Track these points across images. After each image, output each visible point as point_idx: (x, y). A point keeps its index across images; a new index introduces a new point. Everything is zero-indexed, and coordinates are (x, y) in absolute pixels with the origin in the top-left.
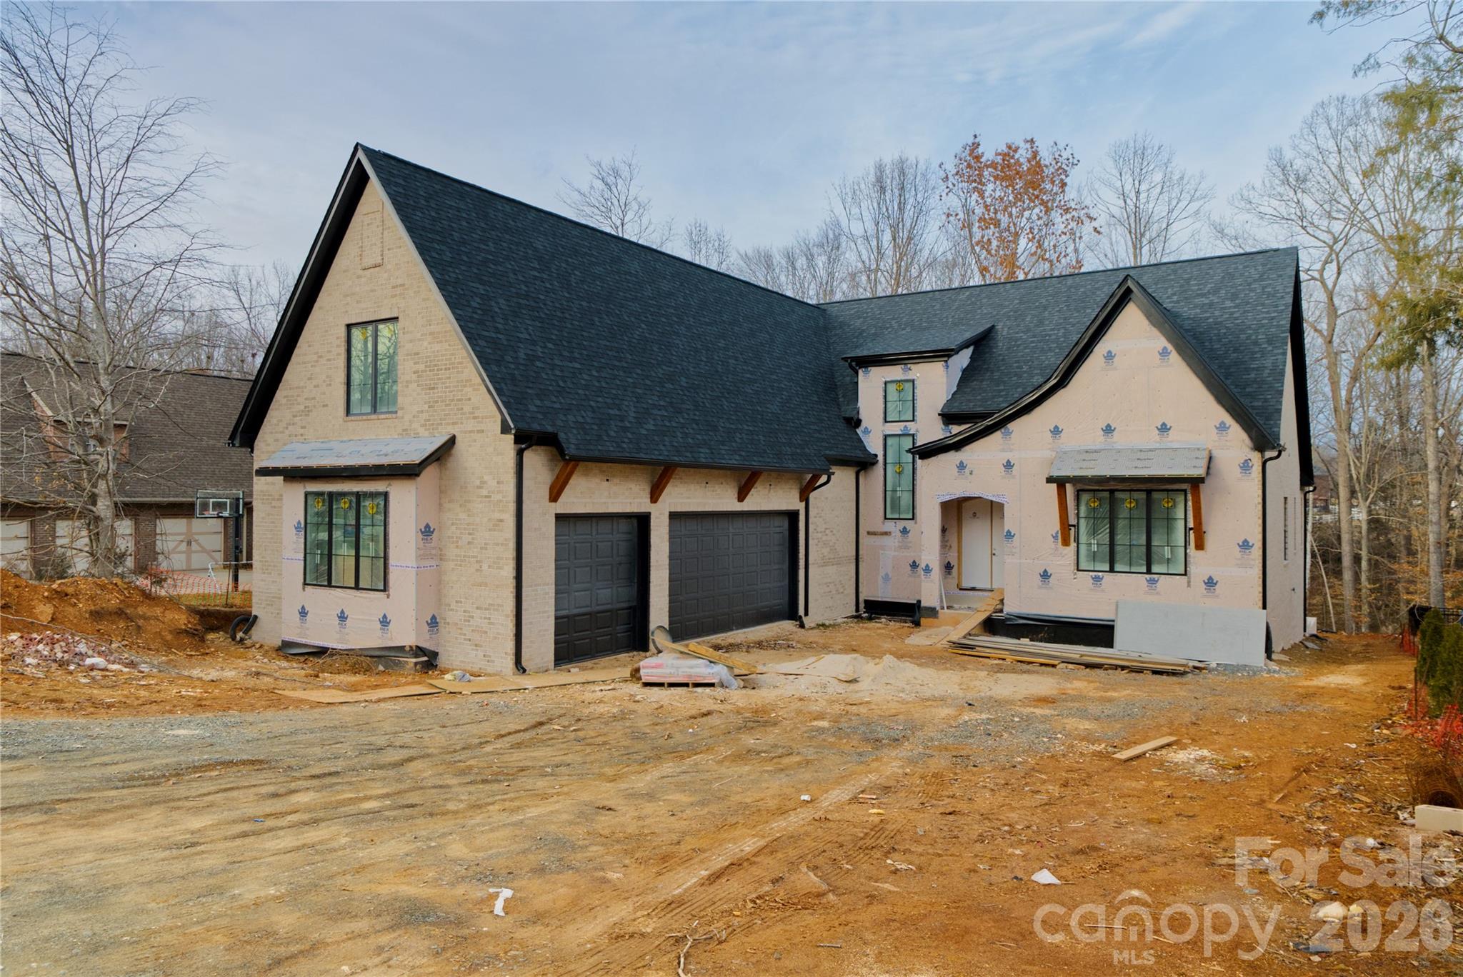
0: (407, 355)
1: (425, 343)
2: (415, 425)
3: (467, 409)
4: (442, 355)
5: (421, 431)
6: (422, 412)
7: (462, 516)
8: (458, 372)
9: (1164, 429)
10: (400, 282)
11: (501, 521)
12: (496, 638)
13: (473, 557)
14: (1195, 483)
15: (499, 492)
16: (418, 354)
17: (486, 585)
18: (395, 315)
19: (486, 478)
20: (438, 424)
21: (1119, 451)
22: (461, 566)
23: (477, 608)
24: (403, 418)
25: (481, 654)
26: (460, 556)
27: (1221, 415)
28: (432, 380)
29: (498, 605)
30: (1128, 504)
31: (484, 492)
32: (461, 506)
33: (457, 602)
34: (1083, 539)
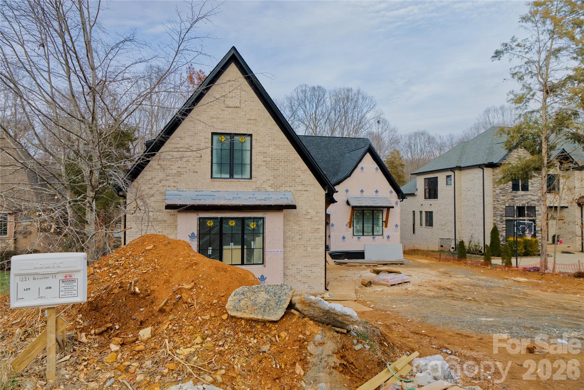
0: (259, 153)
1: (271, 149)
2: (265, 186)
3: (298, 180)
4: (282, 155)
5: (269, 189)
6: (269, 180)
7: (296, 227)
8: (292, 164)
9: (377, 191)
10: (253, 118)
11: (319, 229)
12: (315, 278)
13: (303, 245)
14: (389, 208)
15: (316, 217)
16: (266, 153)
17: (310, 256)
18: (251, 133)
19: (309, 211)
20: (280, 186)
21: (365, 198)
22: (294, 249)
23: (304, 267)
24: (256, 182)
25: (306, 286)
26: (293, 245)
27: (391, 188)
28: (276, 166)
29: (317, 264)
30: (368, 214)
31: (309, 217)
32: (294, 223)
33: (292, 265)
34: (355, 225)
